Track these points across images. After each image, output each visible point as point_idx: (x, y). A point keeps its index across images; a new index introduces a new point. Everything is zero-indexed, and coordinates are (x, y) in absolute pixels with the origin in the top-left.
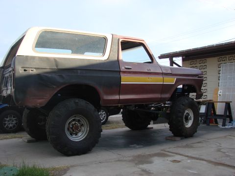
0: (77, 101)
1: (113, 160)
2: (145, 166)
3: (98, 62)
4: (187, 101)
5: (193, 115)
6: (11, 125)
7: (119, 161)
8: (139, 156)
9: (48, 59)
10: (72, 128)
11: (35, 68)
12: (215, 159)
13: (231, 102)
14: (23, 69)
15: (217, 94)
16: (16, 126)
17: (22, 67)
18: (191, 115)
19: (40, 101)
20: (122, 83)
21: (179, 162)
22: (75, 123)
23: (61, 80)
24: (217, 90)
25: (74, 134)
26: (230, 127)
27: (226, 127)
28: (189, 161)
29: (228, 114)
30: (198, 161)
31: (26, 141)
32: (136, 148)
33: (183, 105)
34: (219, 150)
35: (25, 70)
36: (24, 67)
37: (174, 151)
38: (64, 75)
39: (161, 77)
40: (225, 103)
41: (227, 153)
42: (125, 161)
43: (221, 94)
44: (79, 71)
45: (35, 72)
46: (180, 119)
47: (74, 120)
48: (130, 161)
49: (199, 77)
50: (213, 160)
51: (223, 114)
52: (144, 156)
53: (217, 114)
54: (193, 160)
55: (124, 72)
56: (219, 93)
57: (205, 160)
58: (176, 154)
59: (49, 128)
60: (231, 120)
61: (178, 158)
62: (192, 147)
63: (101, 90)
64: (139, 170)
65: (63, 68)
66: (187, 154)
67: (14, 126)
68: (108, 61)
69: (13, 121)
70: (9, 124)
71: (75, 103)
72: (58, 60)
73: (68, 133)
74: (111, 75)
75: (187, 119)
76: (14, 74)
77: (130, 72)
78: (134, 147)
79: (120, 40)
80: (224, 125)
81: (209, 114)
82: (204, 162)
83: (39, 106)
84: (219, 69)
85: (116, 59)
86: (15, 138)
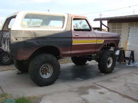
0: (47, 56)
1: (66, 91)
2: (84, 96)
3: (59, 32)
4: (109, 53)
5: (112, 60)
6: (6, 61)
7: (70, 91)
8: (81, 88)
9: (30, 32)
10: (43, 71)
11: (22, 38)
12: (123, 92)
13: (134, 51)
14: (15, 39)
15: (127, 44)
16: (9, 61)
17: (15, 38)
18: (111, 61)
19: (25, 56)
20: (73, 44)
21: (103, 93)
22: (45, 68)
23: (37, 44)
24: (127, 42)
25: (44, 74)
26: (133, 65)
27: (130, 65)
28: (109, 93)
29: (132, 57)
30: (114, 93)
31: (16, 73)
32: (80, 81)
33: (107, 55)
34: (126, 85)
35: (16, 39)
36: (16, 38)
37: (100, 85)
38: (39, 41)
39: (95, 40)
40: (131, 51)
41: (130, 88)
42: (73, 91)
43: (129, 45)
44: (48, 38)
45: (22, 40)
46: (105, 63)
47: (44, 66)
48: (76, 92)
49: (117, 39)
50: (122, 93)
51: (129, 57)
52: (84, 87)
53: (126, 56)
54: (112, 93)
55: (74, 38)
56: (128, 44)
57: (118, 93)
58: (102, 87)
59: (30, 71)
60: (133, 61)
61: (103, 90)
62: (110, 81)
63: (60, 49)
64: (81, 99)
65: (39, 37)
66: (108, 88)
67: (8, 61)
68: (65, 31)
69: (7, 58)
70: (6, 60)
71: (46, 57)
72: (36, 32)
73: (41, 74)
74: (67, 40)
75: (109, 63)
76: (10, 42)
77: (77, 38)
78: (78, 80)
79: (73, 18)
80: (129, 64)
81: (121, 56)
82: (117, 95)
83: (24, 59)
84: (129, 30)
85: (70, 30)
86: (9, 70)
